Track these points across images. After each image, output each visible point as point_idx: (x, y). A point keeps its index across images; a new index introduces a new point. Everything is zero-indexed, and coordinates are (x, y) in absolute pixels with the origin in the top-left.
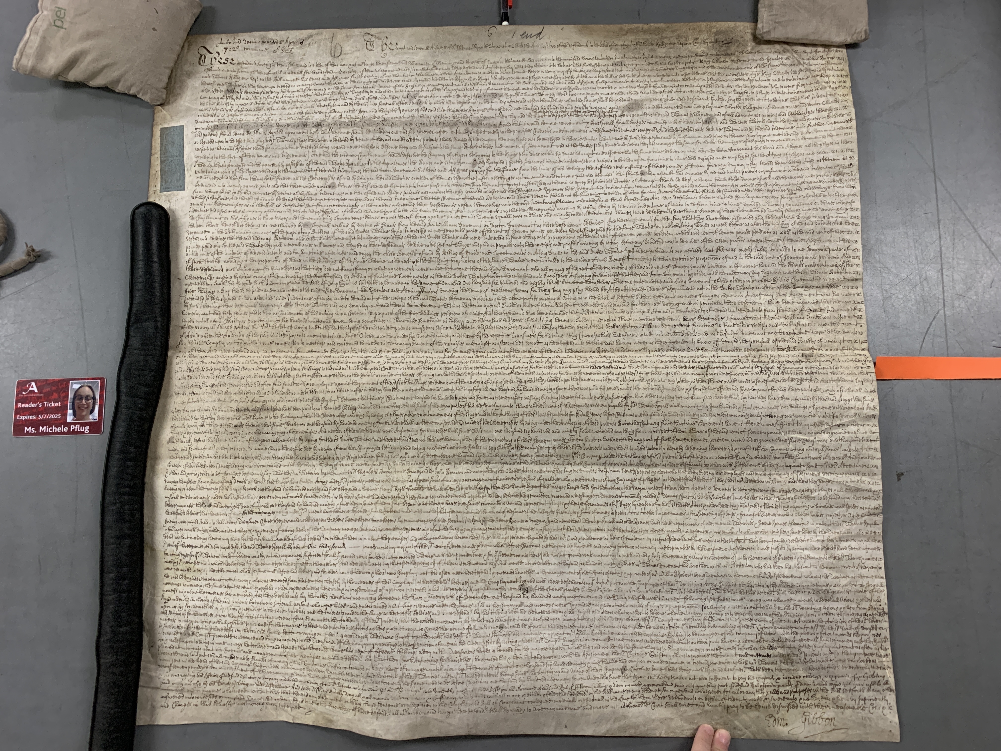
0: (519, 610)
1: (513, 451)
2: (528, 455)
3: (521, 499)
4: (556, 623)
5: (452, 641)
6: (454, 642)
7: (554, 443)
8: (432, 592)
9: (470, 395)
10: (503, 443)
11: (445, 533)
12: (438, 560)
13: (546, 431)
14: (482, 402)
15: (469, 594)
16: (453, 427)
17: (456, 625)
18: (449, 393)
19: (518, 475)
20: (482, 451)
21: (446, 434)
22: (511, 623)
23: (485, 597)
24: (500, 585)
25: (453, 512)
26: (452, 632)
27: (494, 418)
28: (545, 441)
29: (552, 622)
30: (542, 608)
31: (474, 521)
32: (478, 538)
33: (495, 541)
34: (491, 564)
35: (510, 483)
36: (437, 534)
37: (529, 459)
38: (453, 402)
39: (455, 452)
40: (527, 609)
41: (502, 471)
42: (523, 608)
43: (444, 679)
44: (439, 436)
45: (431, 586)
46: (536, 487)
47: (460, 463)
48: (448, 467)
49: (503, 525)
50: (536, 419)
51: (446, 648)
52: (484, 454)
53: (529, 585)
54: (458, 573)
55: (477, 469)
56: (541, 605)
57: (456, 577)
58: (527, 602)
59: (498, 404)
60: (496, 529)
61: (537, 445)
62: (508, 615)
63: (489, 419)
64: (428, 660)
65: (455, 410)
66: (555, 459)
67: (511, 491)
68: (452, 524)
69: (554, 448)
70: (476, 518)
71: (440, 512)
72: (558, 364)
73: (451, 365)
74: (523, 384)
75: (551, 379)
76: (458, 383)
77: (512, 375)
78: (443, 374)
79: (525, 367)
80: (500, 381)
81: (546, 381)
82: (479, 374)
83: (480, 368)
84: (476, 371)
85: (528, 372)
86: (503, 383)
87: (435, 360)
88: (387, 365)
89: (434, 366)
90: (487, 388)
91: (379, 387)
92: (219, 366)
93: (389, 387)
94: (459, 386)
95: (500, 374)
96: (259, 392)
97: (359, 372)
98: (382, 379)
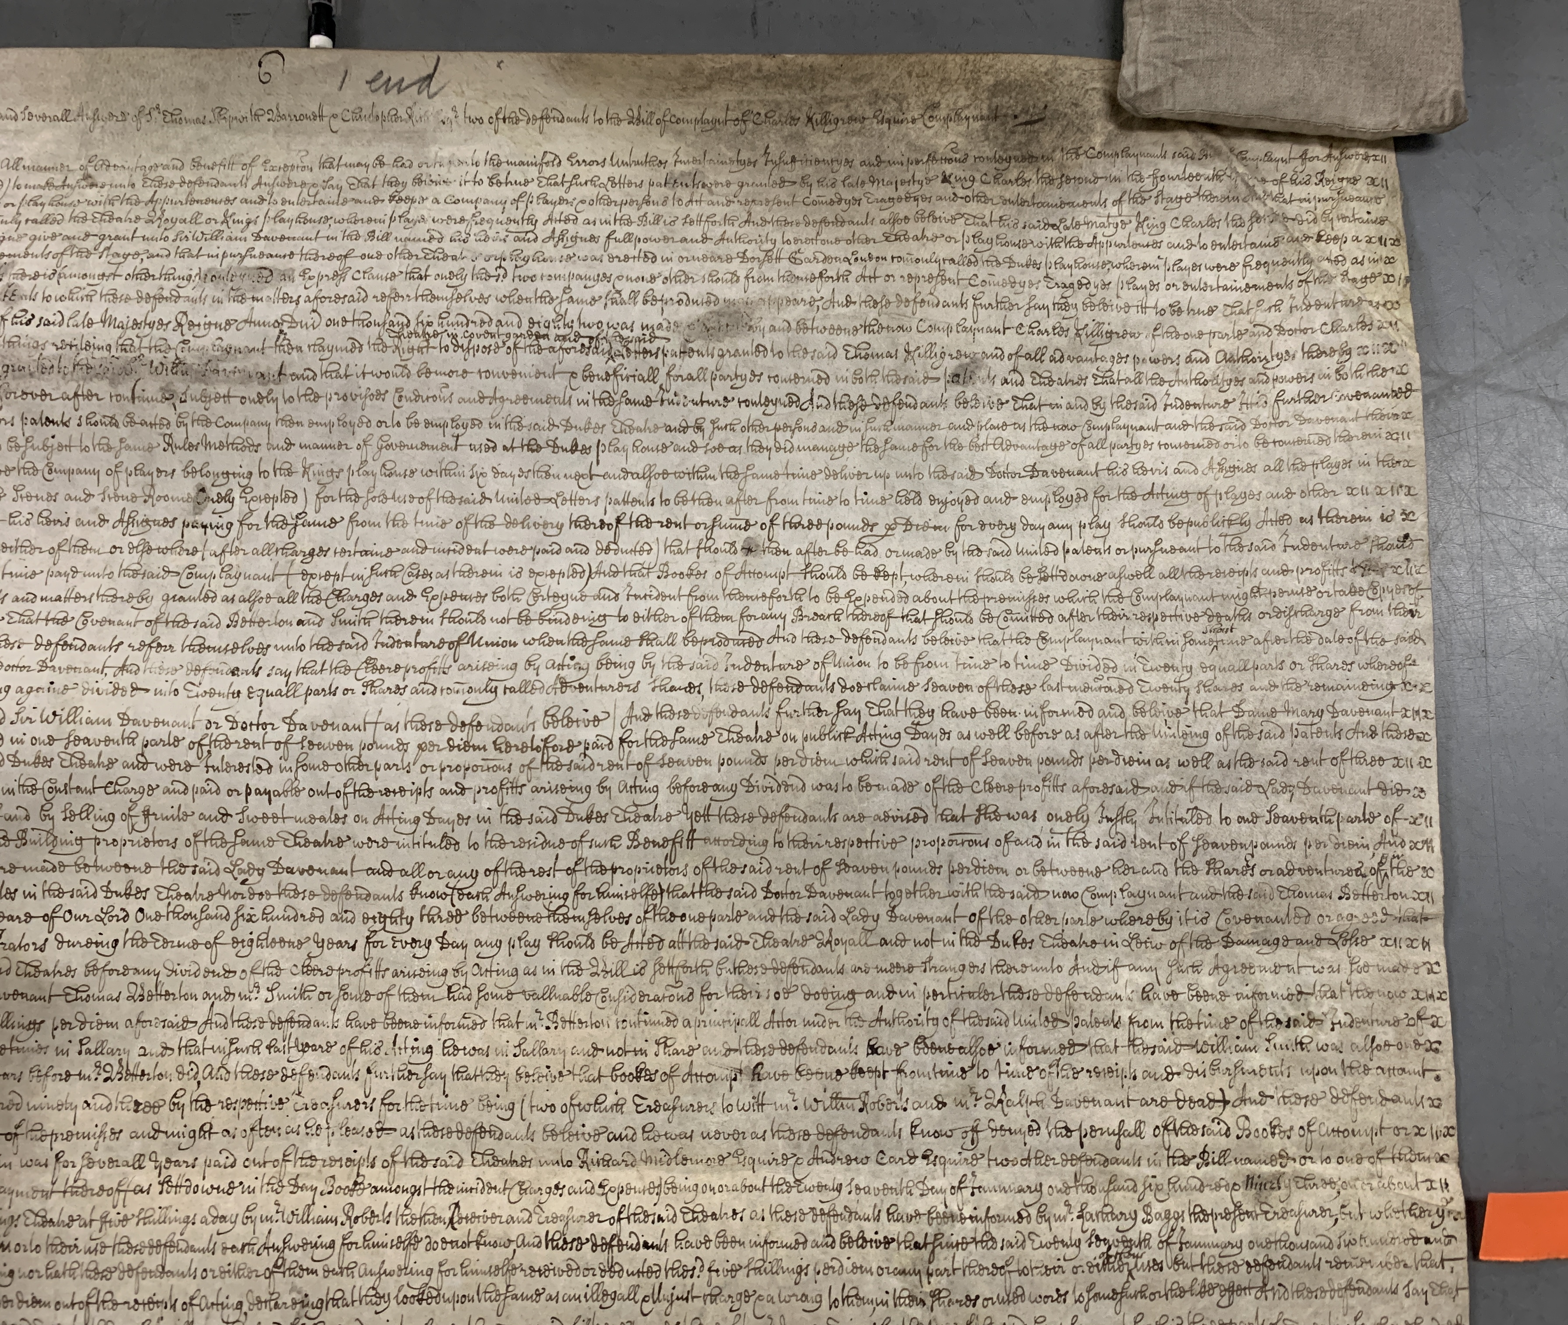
72: (441, 1226)
73: (70, 1235)
74: (313, 1313)
75: (410, 1293)
76: (93, 1308)
77: (278, 1276)
78: (43, 1272)
79: (326, 1240)
80: (233, 1300)
81: (393, 1302)
82: (163, 1271)
83: (170, 1246)
84: (152, 1262)
85: (333, 1264)
86: (245, 1308)
87: (20, 1206)
89: (14, 1237)
90: (190, 1324)
94: (96, 1316)
95: (237, 1273)
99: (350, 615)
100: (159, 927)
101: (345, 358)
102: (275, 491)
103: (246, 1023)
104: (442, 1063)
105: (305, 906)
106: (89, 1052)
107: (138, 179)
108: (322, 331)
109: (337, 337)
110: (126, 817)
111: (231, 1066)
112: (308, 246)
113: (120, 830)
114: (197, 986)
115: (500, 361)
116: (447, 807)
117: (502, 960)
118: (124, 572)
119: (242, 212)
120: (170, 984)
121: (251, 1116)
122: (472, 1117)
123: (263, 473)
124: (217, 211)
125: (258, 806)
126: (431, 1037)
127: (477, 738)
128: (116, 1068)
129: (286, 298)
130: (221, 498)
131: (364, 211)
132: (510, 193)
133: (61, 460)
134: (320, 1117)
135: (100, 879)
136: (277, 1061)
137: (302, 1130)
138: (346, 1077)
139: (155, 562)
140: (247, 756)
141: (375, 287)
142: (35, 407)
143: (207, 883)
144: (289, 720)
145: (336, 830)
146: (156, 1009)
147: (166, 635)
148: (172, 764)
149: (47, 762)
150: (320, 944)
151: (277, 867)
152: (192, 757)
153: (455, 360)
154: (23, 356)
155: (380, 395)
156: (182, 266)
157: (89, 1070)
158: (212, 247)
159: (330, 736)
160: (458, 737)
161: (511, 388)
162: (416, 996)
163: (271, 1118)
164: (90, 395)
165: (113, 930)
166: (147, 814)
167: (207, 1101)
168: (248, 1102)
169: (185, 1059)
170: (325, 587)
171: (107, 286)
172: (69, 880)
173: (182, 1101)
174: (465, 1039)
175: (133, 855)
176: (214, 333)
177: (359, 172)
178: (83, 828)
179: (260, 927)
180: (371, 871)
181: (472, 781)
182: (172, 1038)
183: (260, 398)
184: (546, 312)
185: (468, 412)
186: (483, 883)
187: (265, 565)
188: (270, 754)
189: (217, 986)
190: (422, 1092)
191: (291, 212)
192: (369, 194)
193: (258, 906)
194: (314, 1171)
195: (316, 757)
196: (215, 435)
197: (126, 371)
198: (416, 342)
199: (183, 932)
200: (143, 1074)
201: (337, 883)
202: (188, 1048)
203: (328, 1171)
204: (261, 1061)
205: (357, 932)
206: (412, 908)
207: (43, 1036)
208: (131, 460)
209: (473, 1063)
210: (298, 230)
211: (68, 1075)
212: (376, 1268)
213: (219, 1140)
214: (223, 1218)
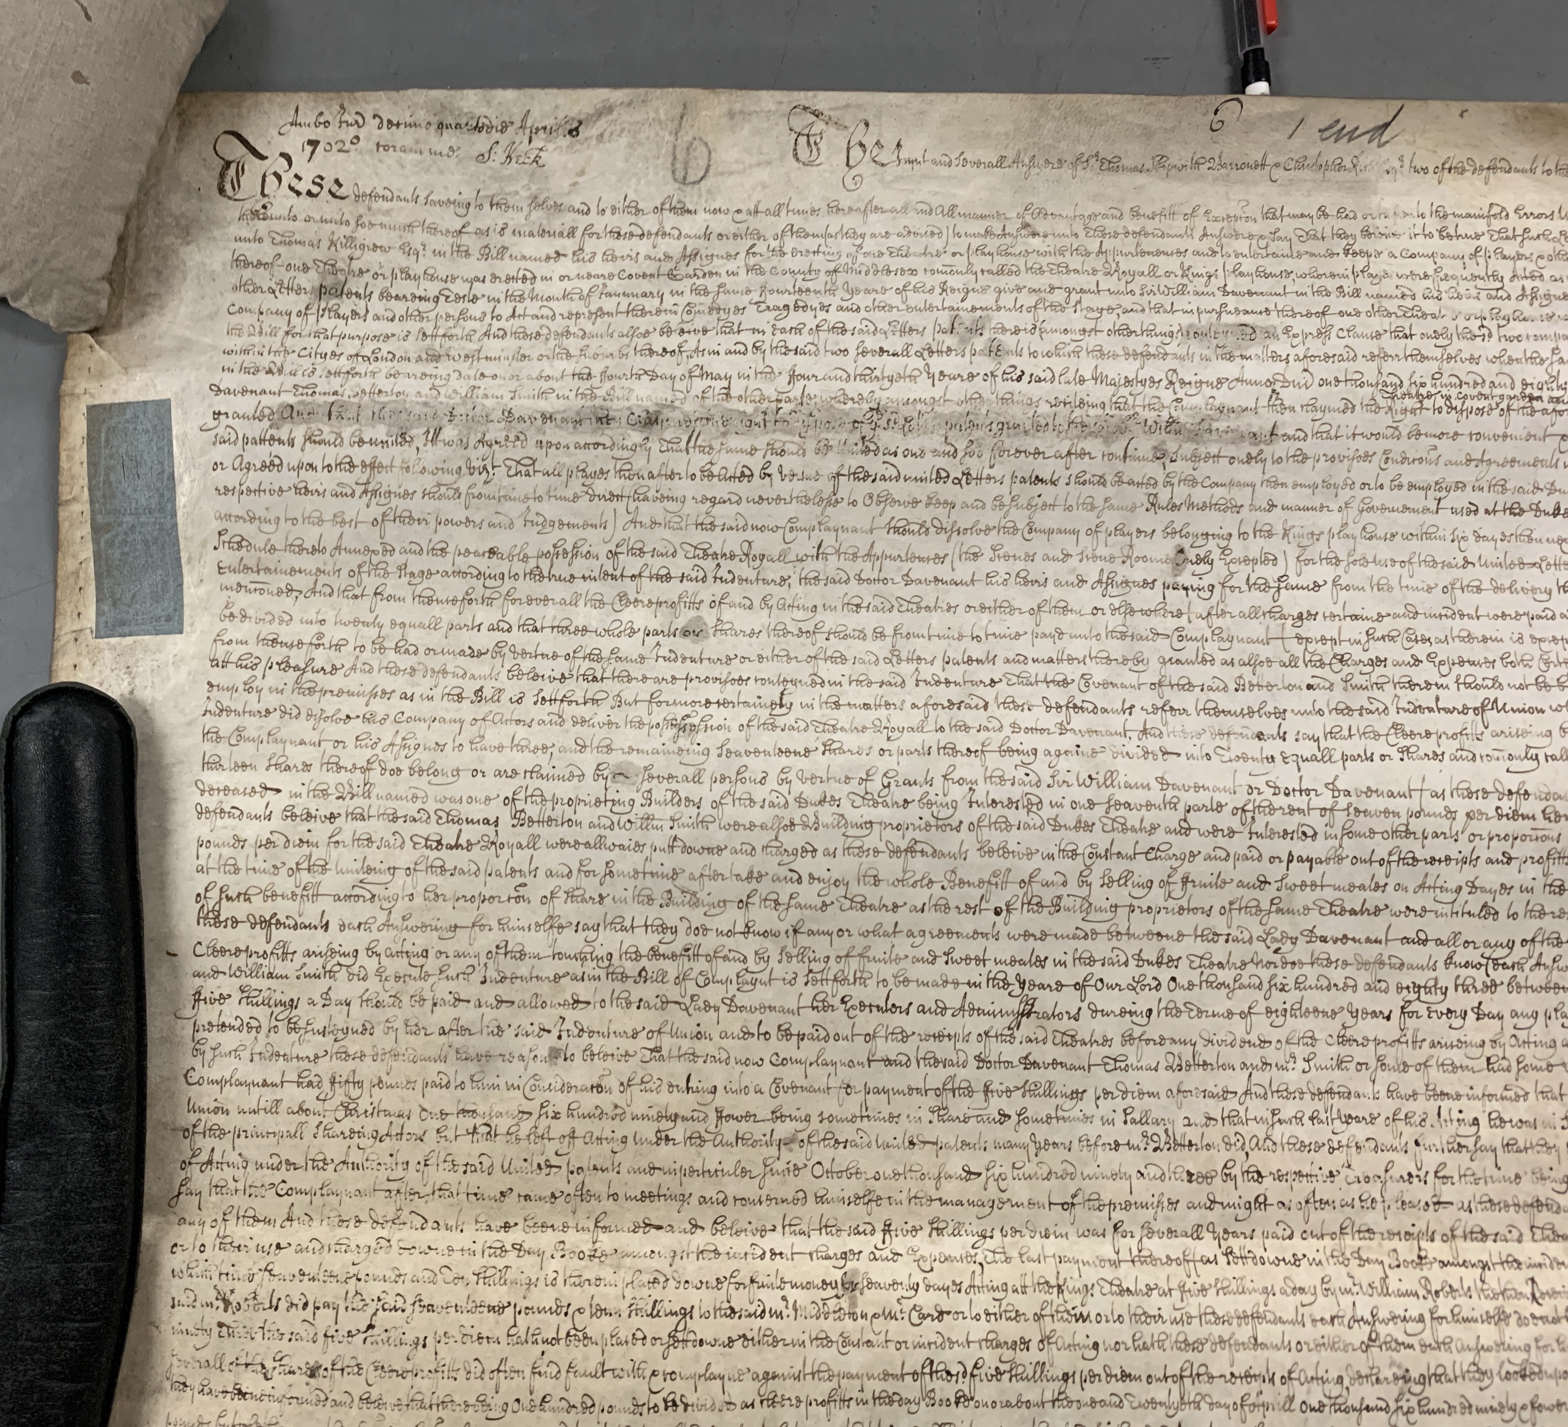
72: (1524, 1301)
73: (1151, 1305)
74: (1417, 1389)
75: (1512, 1369)
76: (1188, 1381)
77: (1375, 1350)
78: (1130, 1343)
79: (1415, 1314)
80: (1333, 1375)
81: (1497, 1379)
82: (1256, 1343)
83: (1256, 1317)
84: (1244, 1333)
85: (1427, 1337)
86: (1346, 1382)
87: (1091, 1275)
88: (927, 1300)
89: (1093, 1307)
90: (1292, 1399)
91: (910, 1389)
92: (332, 1292)
93: (946, 1389)
94: (1192, 1390)
95: (1333, 1347)
96: (482, 1401)
97: (832, 1327)
98: (915, 1360)
99: (1359, 680)
100: (1194, 995)
101: (1337, 419)
102: (1254, 553)
103: (1286, 1094)
104: (1489, 1135)
105: (1337, 975)
106: (1134, 1121)
107: (1078, 228)
108: (1315, 391)
109: (1331, 397)
110: (1164, 883)
111: (1277, 1137)
112: (1281, 302)
113: (1156, 897)
114: (1234, 1056)
115: (1493, 423)
116: (1491, 877)
117: (1539, 1031)
118: (1111, 634)
119: (1201, 265)
120: (1207, 1054)
121: (1303, 1188)
122: (1527, 1191)
123: (1242, 535)
124: (1173, 264)
125: (1299, 871)
126: (1474, 1109)
127: (1526, 807)
128: (1163, 1137)
129: (1275, 357)
130: (1200, 560)
131: (1326, 265)
132: (1466, 247)
133: (1044, 520)
134: (1374, 1190)
135: (1131, 947)
136: (1321, 1133)
137: (1357, 1202)
138: (1395, 1149)
139: (1140, 624)
140: (1292, 823)
141: (1364, 346)
142: (1027, 466)
143: (1240, 952)
144: (1331, 786)
145: (1375, 899)
146: (1195, 1079)
147: (1178, 699)
148: (1215, 831)
149: (1089, 827)
150: (1354, 1014)
151: (1311, 935)
152: (1235, 823)
153: (1448, 421)
154: (1017, 413)
155: (1367, 457)
156: (1163, 322)
157: (1136, 1140)
158: (1181, 302)
159: (1375, 804)
160: (1506, 805)
161: (1498, 451)
162: (1455, 1068)
163: (1324, 1191)
164: (1083, 454)
165: (1146, 1000)
166: (1185, 881)
167: (1259, 1173)
168: (1299, 1174)
169: (1230, 1130)
170: (1326, 651)
171: (1091, 341)
172: (1100, 948)
173: (1233, 1172)
174: (1510, 1111)
175: (1167, 923)
176: (1207, 391)
177: (1305, 223)
178: (1119, 894)
179: (1293, 996)
180: (1406, 940)
181: (1519, 850)
182: (1215, 1108)
183: (1250, 457)
184: (1536, 374)
185: (1453, 475)
186: (1519, 953)
187: (1255, 628)
188: (1315, 820)
189: (1254, 1056)
190: (1473, 1165)
191: (1248, 265)
192: (1319, 247)
193: (1290, 975)
194: (1374, 1244)
195: (1362, 824)
196: (1200, 495)
197: (1121, 430)
198: (1410, 403)
199: (1216, 1001)
200: (1190, 1144)
201: (1370, 952)
202: (1231, 1118)
203: (1389, 1245)
204: (1306, 1132)
205: (1392, 1002)
206: (1446, 978)
207: (1087, 1105)
208: (1111, 519)
209: (1522, 1136)
210: (1262, 285)
211: (1117, 1145)
212: (1472, 1344)
213: (1275, 1212)
214: (1302, 1290)
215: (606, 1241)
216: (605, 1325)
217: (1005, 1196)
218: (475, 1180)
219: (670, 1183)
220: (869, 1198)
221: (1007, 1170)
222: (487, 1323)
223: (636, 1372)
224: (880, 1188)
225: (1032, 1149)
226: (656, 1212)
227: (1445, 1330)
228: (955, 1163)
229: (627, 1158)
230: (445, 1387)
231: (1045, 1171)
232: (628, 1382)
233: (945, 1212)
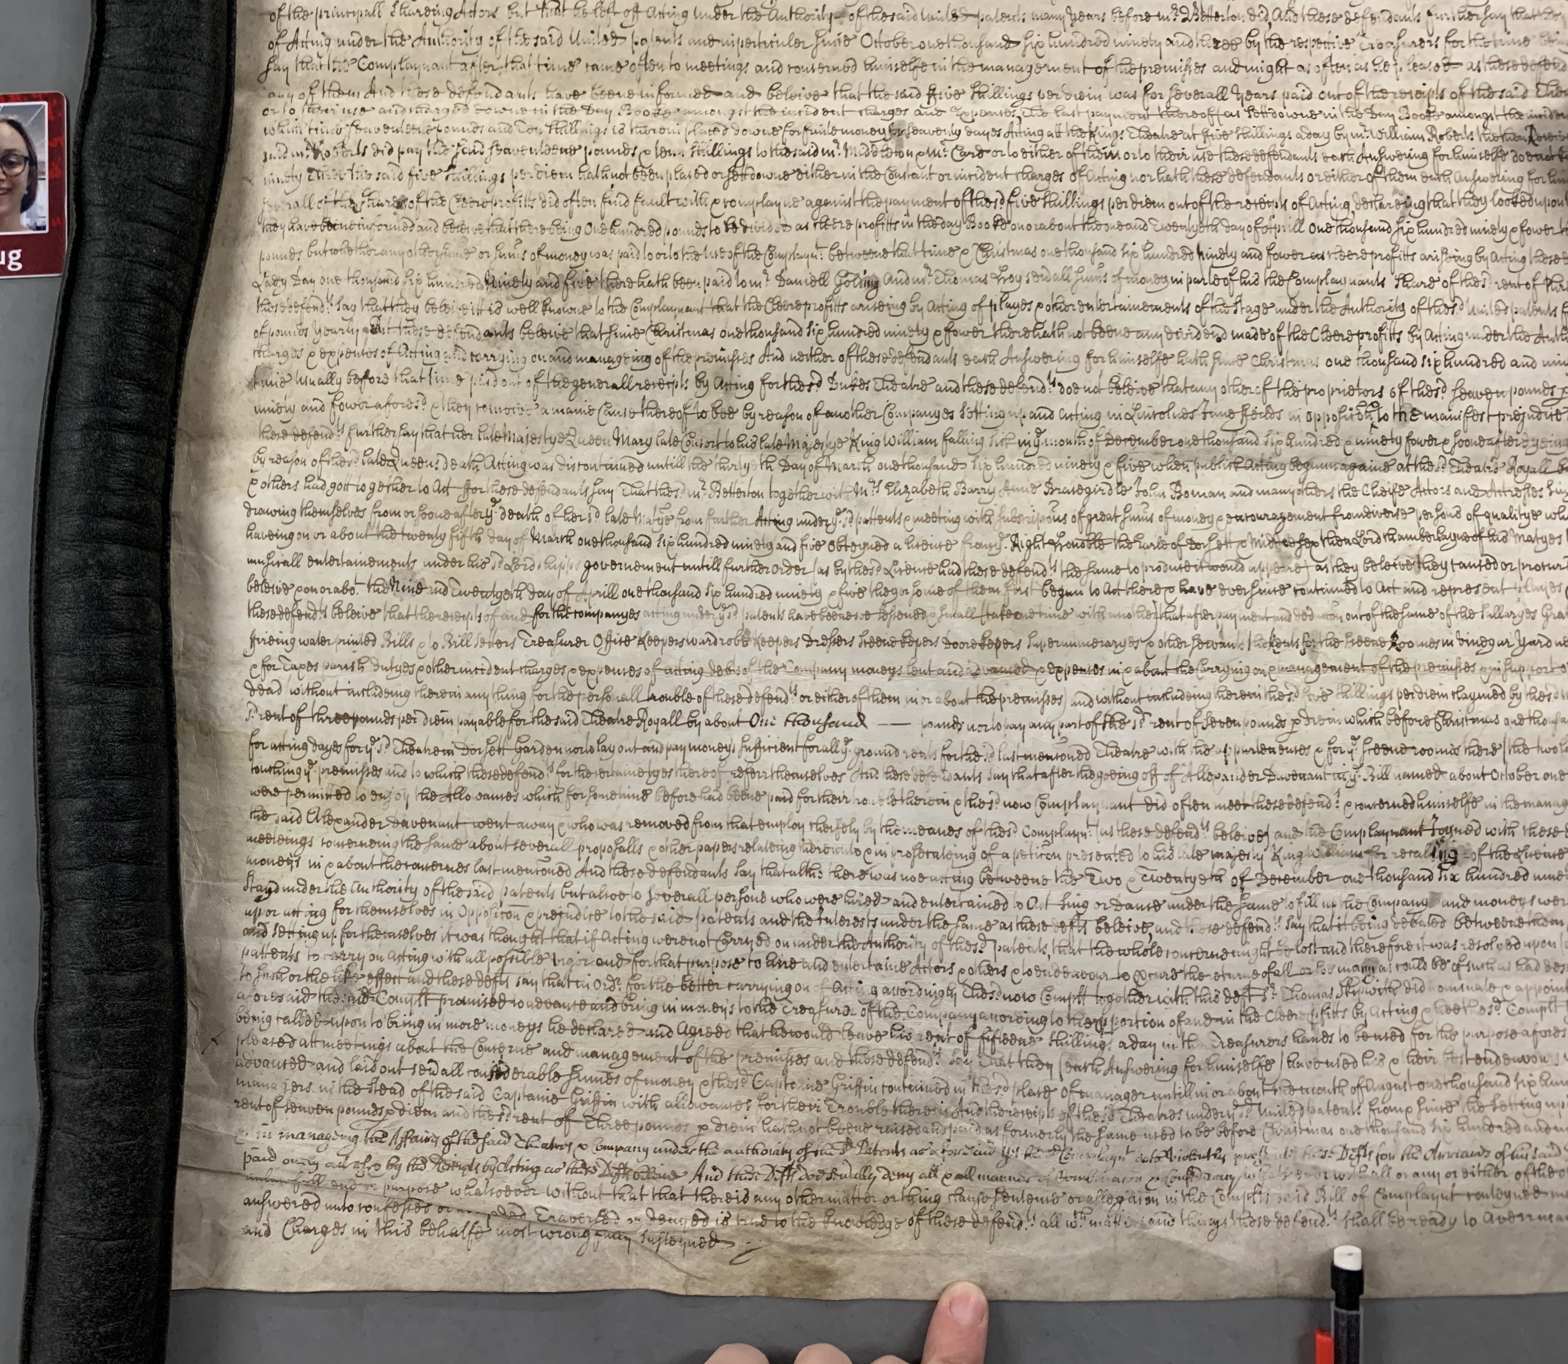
0: (1425, 918)
1: (1385, 428)
2: (1431, 440)
3: (1424, 576)
4: (1542, 954)
5: (1219, 1010)
6: (1225, 1015)
7: (1518, 400)
8: (1151, 863)
9: (1245, 247)
10: (1353, 401)
11: (1186, 682)
12: (1165, 764)
13: (1494, 362)
14: (1285, 267)
15: (1271, 869)
16: (1192, 346)
17: (1232, 964)
18: (1178, 239)
19: (1405, 502)
20: (1285, 425)
21: (1170, 369)
22: (1401, 957)
23: (1319, 878)
24: (1369, 842)
25: (1206, 615)
26: (1221, 984)
27: (1321, 319)
28: (1488, 393)
29: (1529, 952)
30: (1499, 911)
31: (1274, 643)
32: (1290, 697)
33: (1348, 707)
34: (1339, 776)
35: (1384, 525)
36: (1158, 685)
37: (1434, 453)
38: (1193, 267)
39: (1198, 427)
40: (1450, 913)
41: (1348, 491)
42: (1437, 909)
43: (1196, 1123)
44: (1145, 375)
45: (1147, 843)
46: (1466, 538)
47: (1214, 464)
48: (1174, 475)
49: (1372, 655)
50: (1460, 322)
51: (1202, 1032)
52: (1290, 436)
53: (1459, 840)
54: (1234, 805)
55: (1269, 485)
56: (1494, 902)
57: (1229, 819)
58: (1451, 892)
59: (1336, 275)
60: (1348, 668)
61: (1461, 406)
62: (1391, 931)
63: (1305, 321)
64: (1147, 1068)
65: (1198, 293)
66: (1519, 451)
67: (1389, 551)
68: (1205, 652)
69: (1516, 417)
70: (1281, 636)
71: (1165, 615)
72: (1521, 143)
73: (1175, 146)
74: (1417, 213)
75: (1505, 197)
76: (1207, 208)
77: (1380, 181)
78: (1155, 176)
79: (1420, 152)
80: (1340, 201)
81: (1490, 204)
82: (1271, 176)
83: (1272, 154)
84: (1260, 167)
85: (1429, 170)
86: (1352, 207)
87: (1120, 125)
88: (968, 143)
89: (1121, 147)
90: (1302, 222)
91: (952, 214)
92: (415, 140)
93: (985, 214)
94: (1210, 214)
95: (1341, 178)
96: (557, 224)
97: (880, 163)
98: (956, 189)
104: (1499, 6)
111: (1297, 10)
121: (1321, 54)
122: (1535, 52)
128: (1192, 10)
134: (1387, 54)
136: (1339, 7)
137: (1371, 67)
138: (1408, 20)
157: (1166, 12)
163: (1341, 56)
167: (1280, 40)
168: (1318, 41)
173: (1257, 39)
190: (1483, 31)
194: (1387, 102)
200: (1217, 16)
203: (1400, 102)
204: (1326, 6)
209: (1529, 5)
211: (1148, 16)
212: (1470, 176)
213: (1294, 75)
214: (1316, 135)
215: (668, 104)
216: (670, 163)
217: (1042, 62)
218: (545, 52)
219: (730, 55)
220: (915, 65)
221: (1044, 38)
222: (560, 162)
223: (699, 200)
224: (925, 56)
225: (1068, 21)
226: (714, 79)
227: (1444, 165)
228: (996, 32)
229: (687, 29)
230: (522, 214)
231: (1079, 39)
232: (691, 209)
233: (988, 77)
